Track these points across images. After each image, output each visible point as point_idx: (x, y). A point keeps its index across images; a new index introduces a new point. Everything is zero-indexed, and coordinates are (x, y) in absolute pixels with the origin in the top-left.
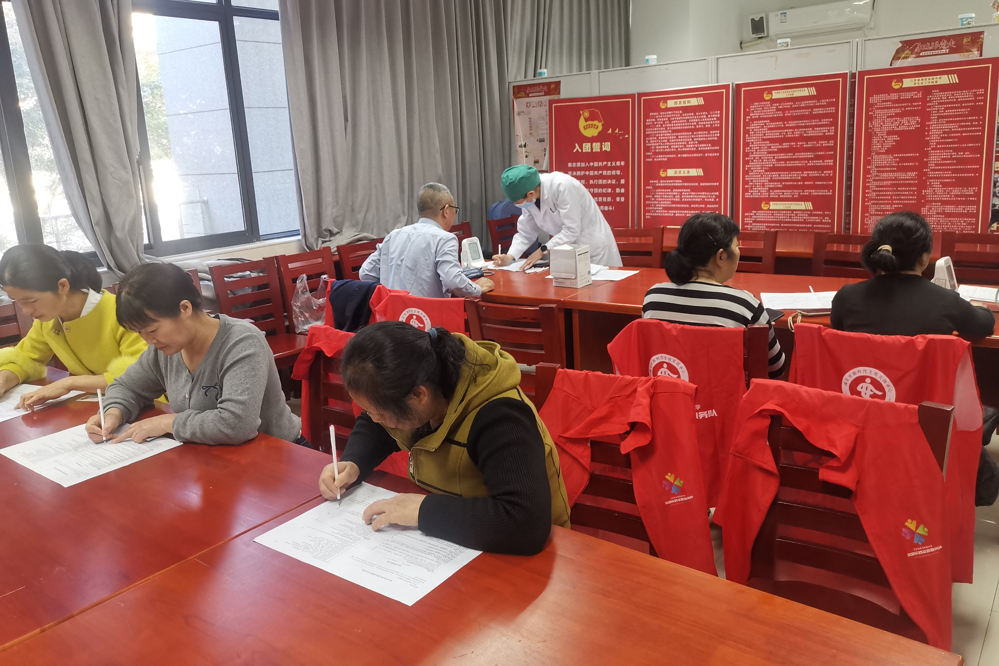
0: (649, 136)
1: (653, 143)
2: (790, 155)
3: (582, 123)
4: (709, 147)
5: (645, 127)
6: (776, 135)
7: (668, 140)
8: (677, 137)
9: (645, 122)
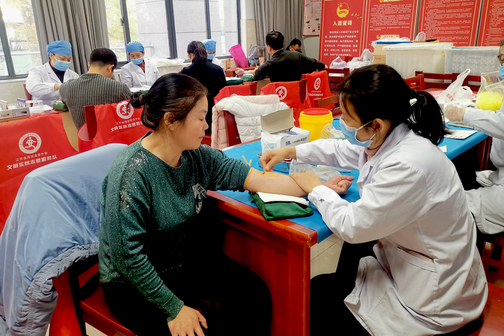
0: (372, 17)
1: (374, 21)
2: (447, 28)
3: (338, 10)
4: (404, 23)
5: (371, 12)
6: (441, 17)
7: (382, 19)
8: (387, 18)
9: (371, 10)
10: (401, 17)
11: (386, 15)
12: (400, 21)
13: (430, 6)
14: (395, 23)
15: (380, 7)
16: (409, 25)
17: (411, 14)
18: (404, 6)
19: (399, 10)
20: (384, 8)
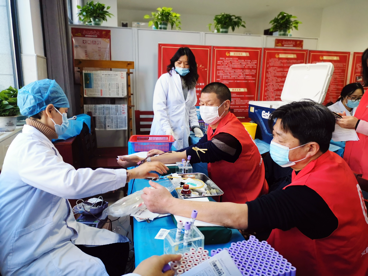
0: (219, 70)
1: (221, 74)
4: (250, 78)
5: (217, 65)
7: (230, 73)
8: (235, 71)
9: (217, 62)
10: (247, 72)
11: (233, 68)
12: (246, 75)
13: (271, 64)
14: (242, 77)
15: (227, 60)
16: (255, 80)
17: (256, 69)
18: (250, 62)
19: (246, 65)
20: (231, 61)
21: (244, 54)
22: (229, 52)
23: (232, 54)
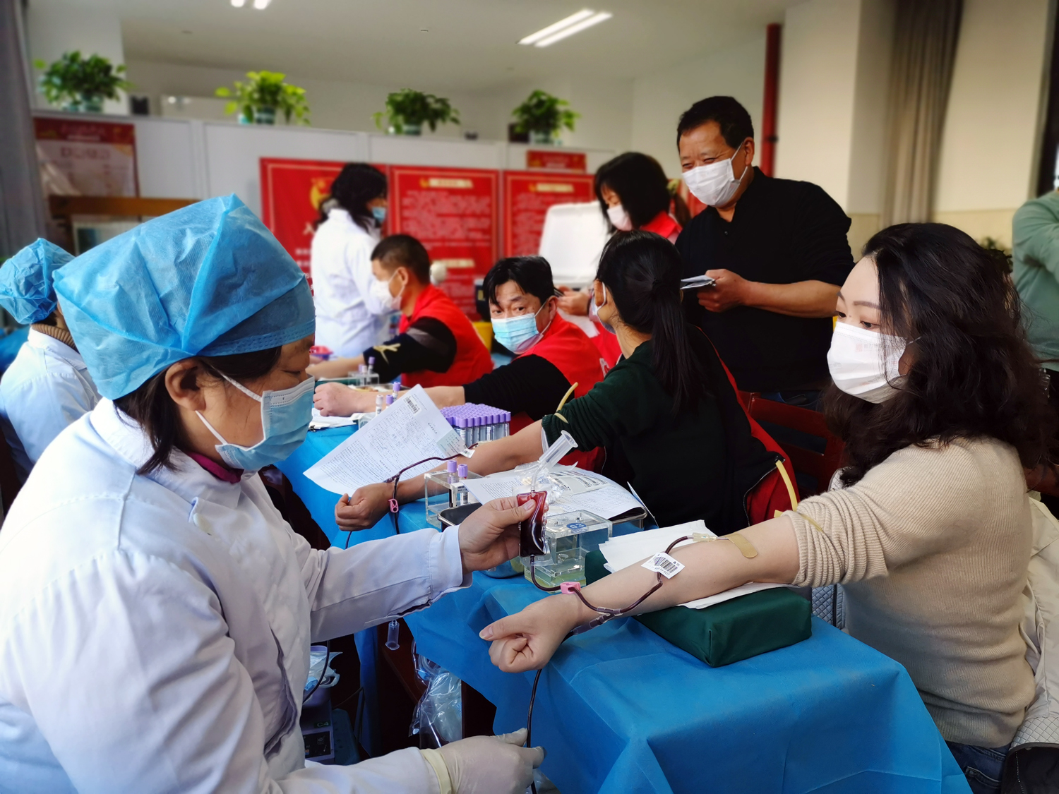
1: (412, 228)
5: (402, 208)
10: (472, 223)
12: (470, 230)
13: (522, 206)
14: (460, 234)
15: (424, 198)
16: (490, 241)
17: (490, 216)
18: (477, 201)
19: (466, 208)
20: (433, 200)
21: (462, 184)
22: (427, 178)
23: (434, 183)
